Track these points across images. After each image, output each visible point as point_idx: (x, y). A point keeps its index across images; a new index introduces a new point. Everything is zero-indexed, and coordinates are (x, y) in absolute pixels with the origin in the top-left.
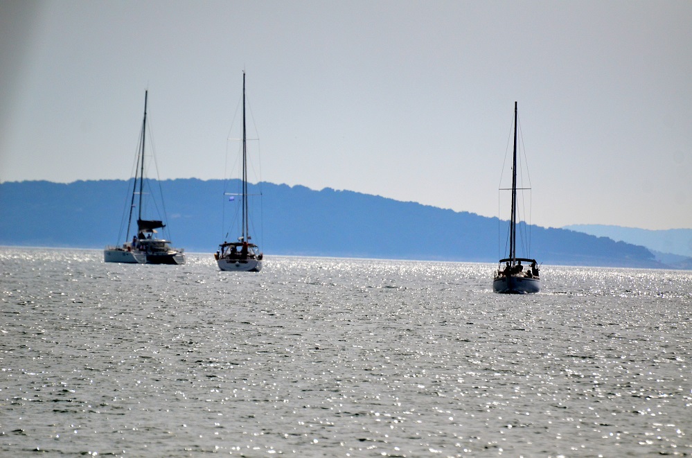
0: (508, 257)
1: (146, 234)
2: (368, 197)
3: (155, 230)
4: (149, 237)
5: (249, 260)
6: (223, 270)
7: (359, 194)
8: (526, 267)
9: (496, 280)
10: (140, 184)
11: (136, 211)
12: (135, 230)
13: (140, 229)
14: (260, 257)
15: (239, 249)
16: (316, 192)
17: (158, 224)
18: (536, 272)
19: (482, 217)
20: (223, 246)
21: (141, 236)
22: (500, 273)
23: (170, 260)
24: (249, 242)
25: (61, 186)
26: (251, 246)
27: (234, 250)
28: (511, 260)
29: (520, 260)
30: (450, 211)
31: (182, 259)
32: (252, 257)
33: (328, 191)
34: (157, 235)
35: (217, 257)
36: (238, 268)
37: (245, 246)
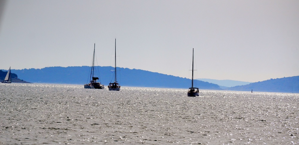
0: (191, 87)
1: (94, 81)
2: (145, 71)
3: (96, 80)
4: (95, 82)
5: (117, 88)
6: (110, 90)
7: (142, 70)
8: (196, 90)
9: (188, 93)
10: (93, 68)
11: (92, 75)
12: (92, 80)
13: (93, 80)
14: (120, 87)
15: (114, 85)
16: (131, 70)
17: (97, 78)
18: (198, 91)
19: (175, 76)
20: (110, 84)
21: (93, 81)
22: (189, 91)
23: (100, 88)
24: (117, 83)
25: (64, 68)
26: (117, 84)
27: (113, 85)
28: (192, 88)
29: (194, 88)
30: (166, 75)
31: (103, 87)
32: (118, 87)
33: (134, 69)
34: (97, 81)
35: (108, 87)
36: (114, 90)
37: (116, 84)
